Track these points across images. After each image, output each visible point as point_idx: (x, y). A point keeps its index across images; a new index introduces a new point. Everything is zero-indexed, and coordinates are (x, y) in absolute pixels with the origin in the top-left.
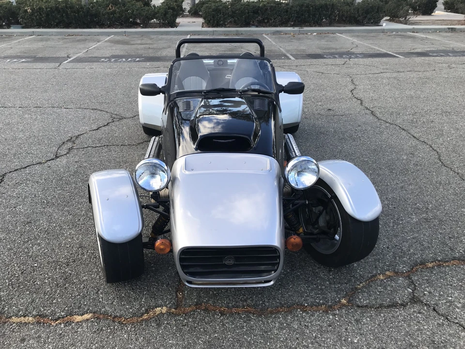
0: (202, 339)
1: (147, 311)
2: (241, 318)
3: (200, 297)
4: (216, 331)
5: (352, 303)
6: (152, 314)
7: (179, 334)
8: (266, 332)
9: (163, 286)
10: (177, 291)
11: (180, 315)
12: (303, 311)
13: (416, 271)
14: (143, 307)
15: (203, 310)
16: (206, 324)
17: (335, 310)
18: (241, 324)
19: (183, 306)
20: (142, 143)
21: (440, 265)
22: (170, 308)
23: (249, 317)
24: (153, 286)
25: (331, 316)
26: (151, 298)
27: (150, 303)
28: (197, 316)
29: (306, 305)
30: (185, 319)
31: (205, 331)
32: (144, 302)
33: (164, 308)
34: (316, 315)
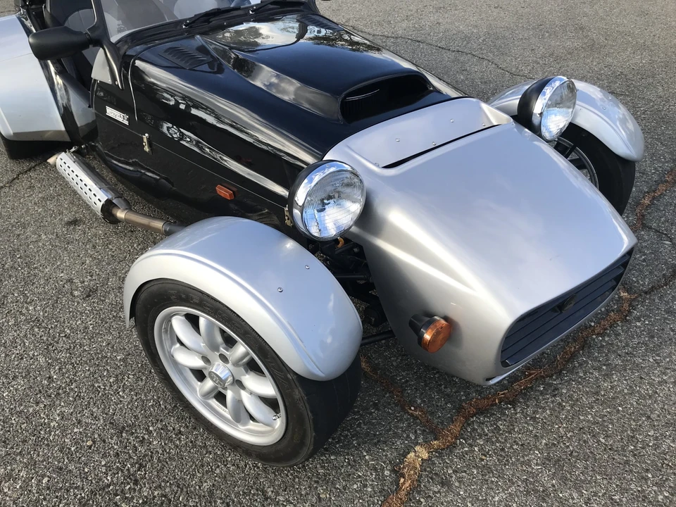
0: (535, 461)
1: (398, 473)
2: (542, 393)
3: (448, 395)
4: (536, 436)
5: (635, 292)
6: (412, 472)
7: (493, 476)
8: (597, 393)
9: (371, 414)
10: (403, 409)
11: (455, 443)
12: (598, 335)
13: (643, 216)
14: (382, 469)
15: (477, 413)
16: (510, 433)
17: (629, 311)
18: (553, 402)
19: (440, 426)
20: (17, 178)
21: (654, 198)
22: (426, 443)
23: (551, 385)
24: (354, 423)
25: (638, 324)
26: (375, 444)
27: (386, 455)
28: (483, 429)
29: (593, 324)
30: (471, 445)
31: (522, 445)
32: (372, 460)
33: (417, 448)
34: (620, 331)
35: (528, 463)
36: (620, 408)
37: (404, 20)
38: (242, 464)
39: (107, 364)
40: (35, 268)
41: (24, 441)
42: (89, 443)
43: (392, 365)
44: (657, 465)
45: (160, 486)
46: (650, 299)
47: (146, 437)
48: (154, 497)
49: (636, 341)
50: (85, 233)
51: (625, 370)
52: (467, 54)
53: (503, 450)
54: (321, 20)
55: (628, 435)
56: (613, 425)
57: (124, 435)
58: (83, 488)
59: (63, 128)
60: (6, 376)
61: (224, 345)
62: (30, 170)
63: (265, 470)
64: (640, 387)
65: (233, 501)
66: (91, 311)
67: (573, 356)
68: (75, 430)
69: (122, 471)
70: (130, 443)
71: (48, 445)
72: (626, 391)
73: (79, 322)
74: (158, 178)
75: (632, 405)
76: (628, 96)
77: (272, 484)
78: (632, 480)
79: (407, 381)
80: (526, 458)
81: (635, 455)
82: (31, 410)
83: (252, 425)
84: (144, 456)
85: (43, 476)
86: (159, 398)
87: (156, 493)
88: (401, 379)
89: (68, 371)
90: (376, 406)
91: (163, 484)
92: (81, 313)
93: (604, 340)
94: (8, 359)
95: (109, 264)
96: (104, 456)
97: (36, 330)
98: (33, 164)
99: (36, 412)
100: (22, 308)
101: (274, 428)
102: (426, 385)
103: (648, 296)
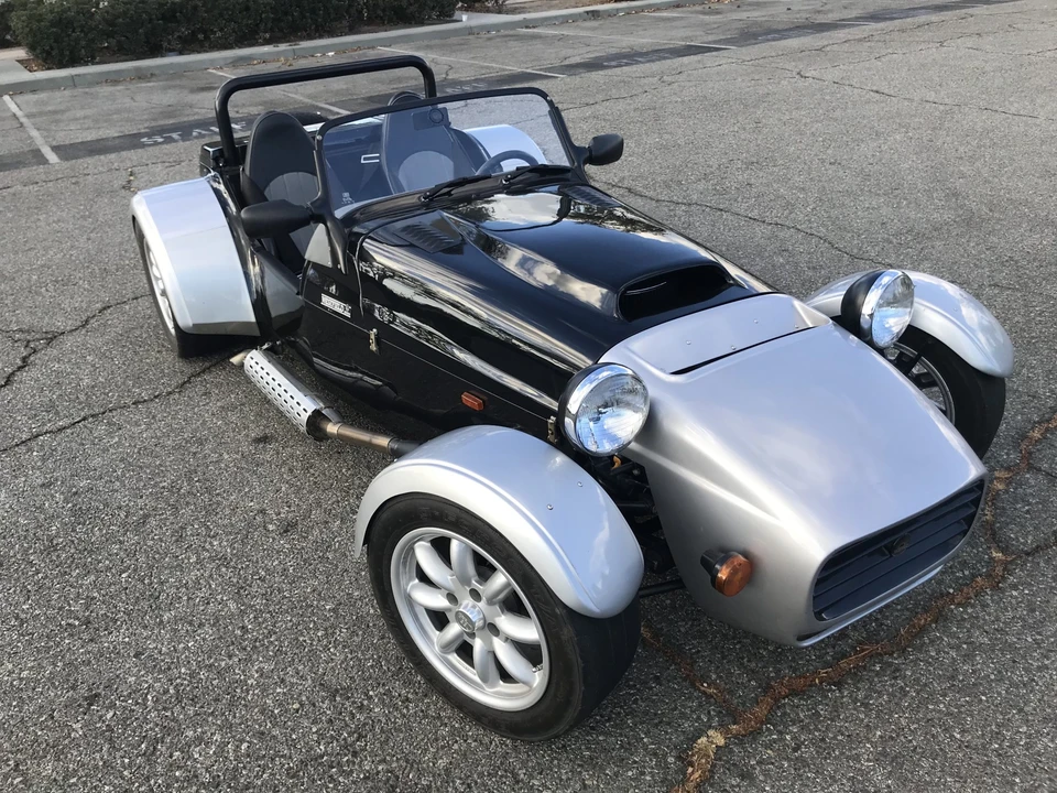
0: (865, 757)
1: (685, 761)
2: (878, 674)
3: (753, 671)
4: (868, 726)
5: (1013, 553)
6: (704, 761)
7: (810, 771)
8: (953, 678)
9: (651, 688)
10: (693, 685)
11: (761, 729)
12: (959, 605)
13: (1030, 453)
14: (665, 756)
15: (790, 694)
16: (832, 720)
17: (1003, 577)
18: (892, 685)
19: (740, 708)
20: (189, 381)
21: (1047, 430)
22: (722, 727)
23: (890, 664)
24: (630, 700)
25: (1015, 593)
26: (656, 725)
27: (671, 739)
28: (797, 714)
29: (951, 591)
30: (780, 733)
31: (849, 736)
32: (652, 744)
33: (711, 733)
34: (989, 602)
35: (857, 758)
36: (984, 698)
37: (700, 180)
38: (486, 740)
39: (313, 614)
40: (218, 494)
41: (217, 700)
42: (296, 706)
43: (680, 631)
44: (1027, 768)
45: (384, 761)
46: (1032, 561)
47: (365, 702)
48: (378, 772)
49: (1010, 614)
50: (278, 453)
51: (993, 651)
52: (789, 228)
53: (823, 740)
54: (593, 192)
55: (992, 731)
56: (972, 716)
57: (338, 699)
58: (290, 757)
59: (253, 319)
60: (191, 623)
61: (477, 578)
62: (204, 371)
63: (515, 748)
64: (1012, 672)
65: (476, 783)
66: (291, 549)
67: (923, 630)
68: (278, 690)
69: (337, 740)
70: (346, 709)
71: (245, 706)
72: (993, 677)
73: (276, 562)
74: (380, 383)
75: (999, 694)
76: (1017, 290)
77: (524, 764)
78: (993, 784)
79: (699, 651)
80: (854, 752)
81: (1000, 755)
82: (223, 664)
83: (503, 687)
84: (365, 724)
85: (242, 741)
86: (380, 657)
87: (380, 768)
88: (690, 649)
89: (265, 620)
90: (657, 679)
91: (388, 758)
92: (278, 552)
93: (965, 612)
94: (191, 603)
95: (311, 493)
96: (315, 722)
97: (224, 569)
98: (207, 364)
99: (229, 668)
100: (205, 542)
101: (531, 687)
102: (723, 658)
103: (1030, 559)
